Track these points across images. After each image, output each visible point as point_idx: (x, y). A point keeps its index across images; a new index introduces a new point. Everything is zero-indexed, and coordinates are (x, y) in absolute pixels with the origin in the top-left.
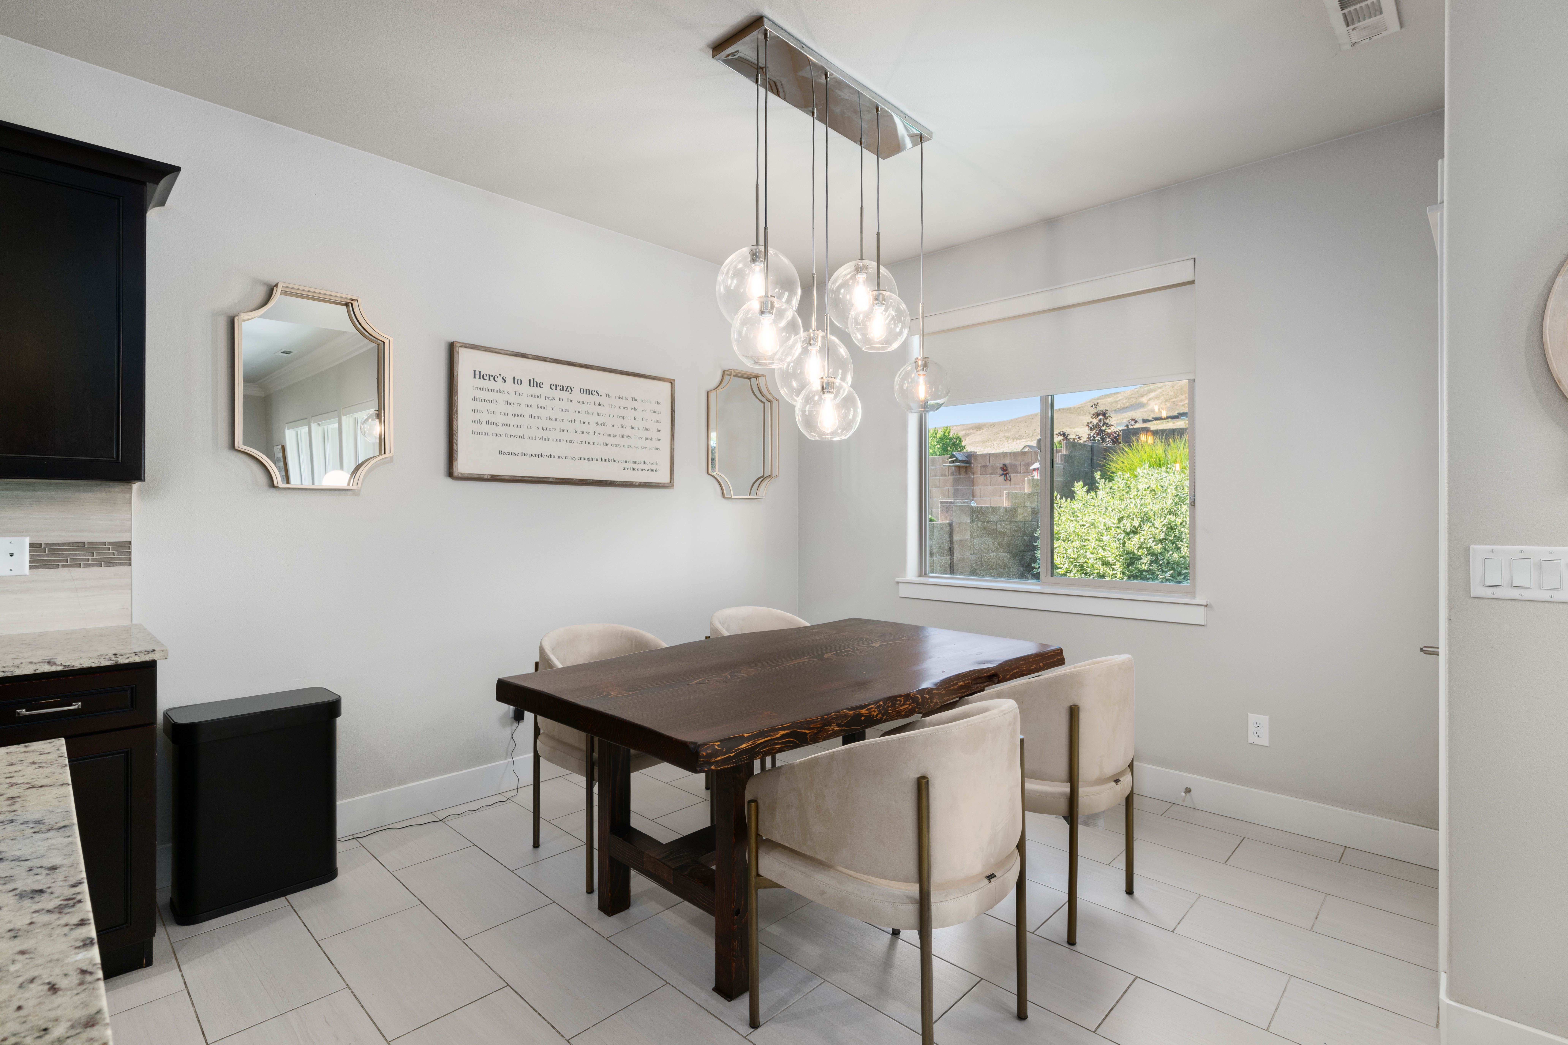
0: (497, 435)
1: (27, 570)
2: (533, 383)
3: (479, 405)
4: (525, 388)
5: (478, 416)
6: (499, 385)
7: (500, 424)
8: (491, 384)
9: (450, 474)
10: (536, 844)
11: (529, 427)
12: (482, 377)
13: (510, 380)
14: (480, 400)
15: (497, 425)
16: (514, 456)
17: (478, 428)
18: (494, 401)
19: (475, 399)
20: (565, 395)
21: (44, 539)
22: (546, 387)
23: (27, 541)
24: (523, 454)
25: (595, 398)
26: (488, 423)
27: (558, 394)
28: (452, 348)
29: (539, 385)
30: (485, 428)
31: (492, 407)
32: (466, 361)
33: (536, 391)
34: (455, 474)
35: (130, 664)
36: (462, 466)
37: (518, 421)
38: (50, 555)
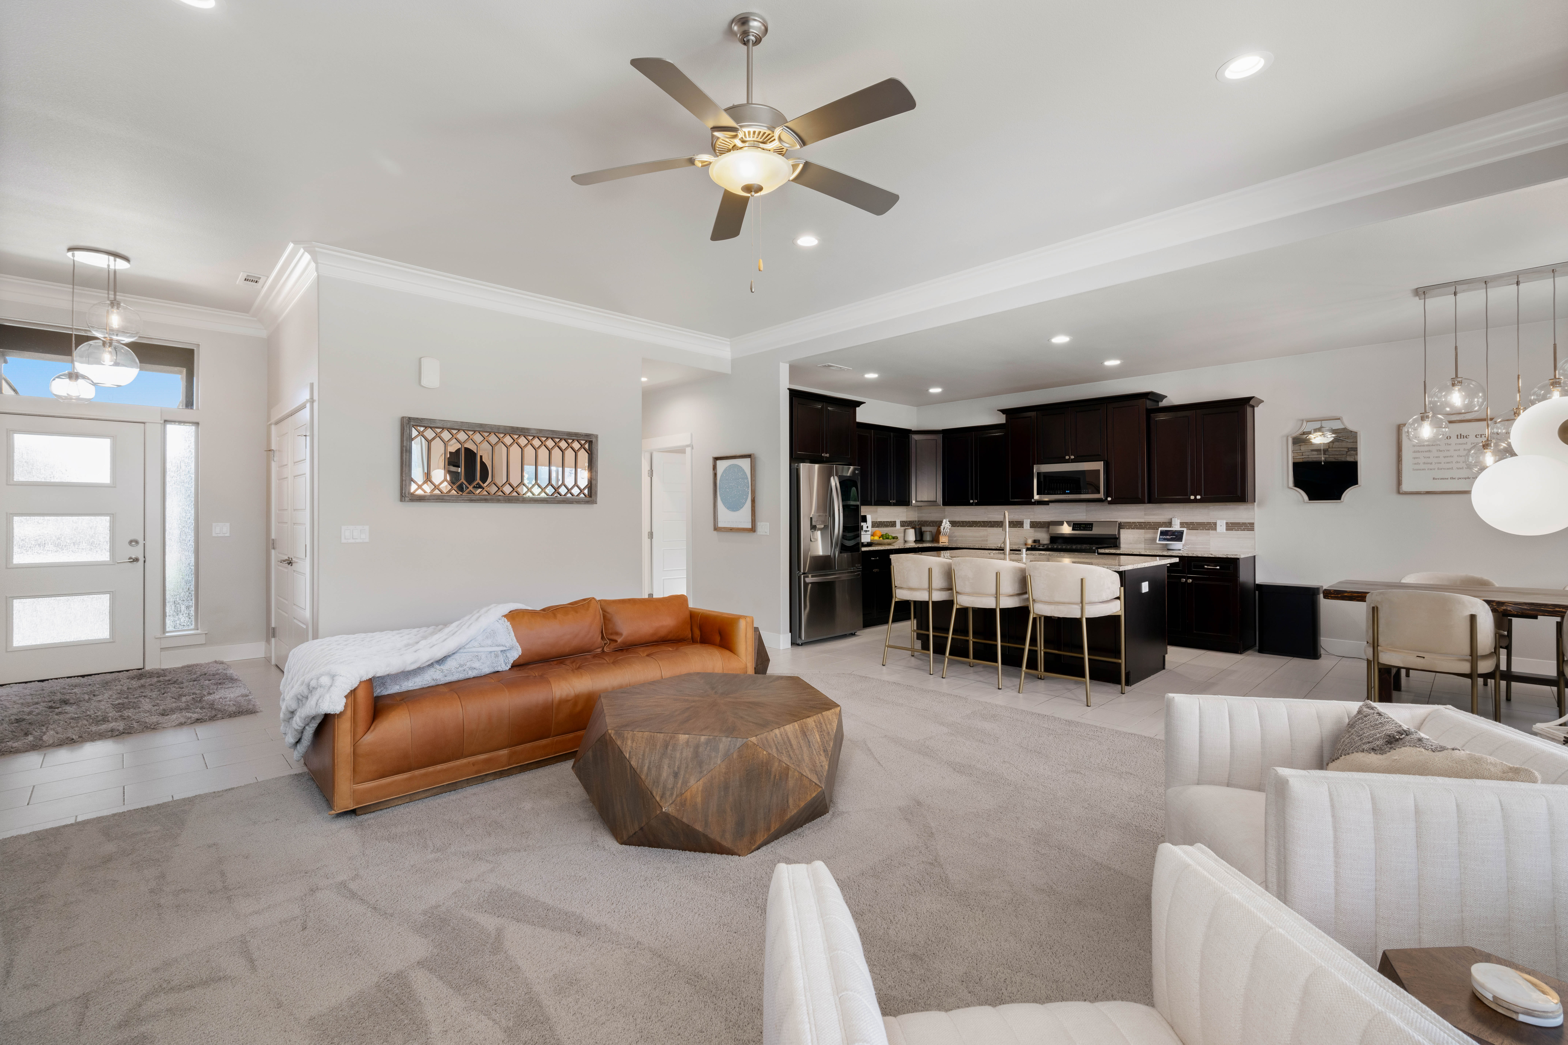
0: (1431, 469)
1: (1225, 531)
2: (1461, 436)
3: (1417, 455)
4: (1454, 440)
5: (1416, 461)
7: (1433, 463)
9: (1398, 492)
11: (1457, 462)
14: (1418, 452)
15: (1431, 464)
16: (1445, 480)
17: (1417, 467)
18: (1430, 451)
19: (1414, 452)
21: (1229, 521)
23: (1225, 522)
24: (1452, 478)
26: (1424, 463)
28: (1401, 428)
29: (1467, 437)
30: (1422, 467)
31: (1427, 454)
33: (1463, 440)
34: (1401, 492)
35: (1231, 558)
36: (1405, 487)
38: (1231, 526)
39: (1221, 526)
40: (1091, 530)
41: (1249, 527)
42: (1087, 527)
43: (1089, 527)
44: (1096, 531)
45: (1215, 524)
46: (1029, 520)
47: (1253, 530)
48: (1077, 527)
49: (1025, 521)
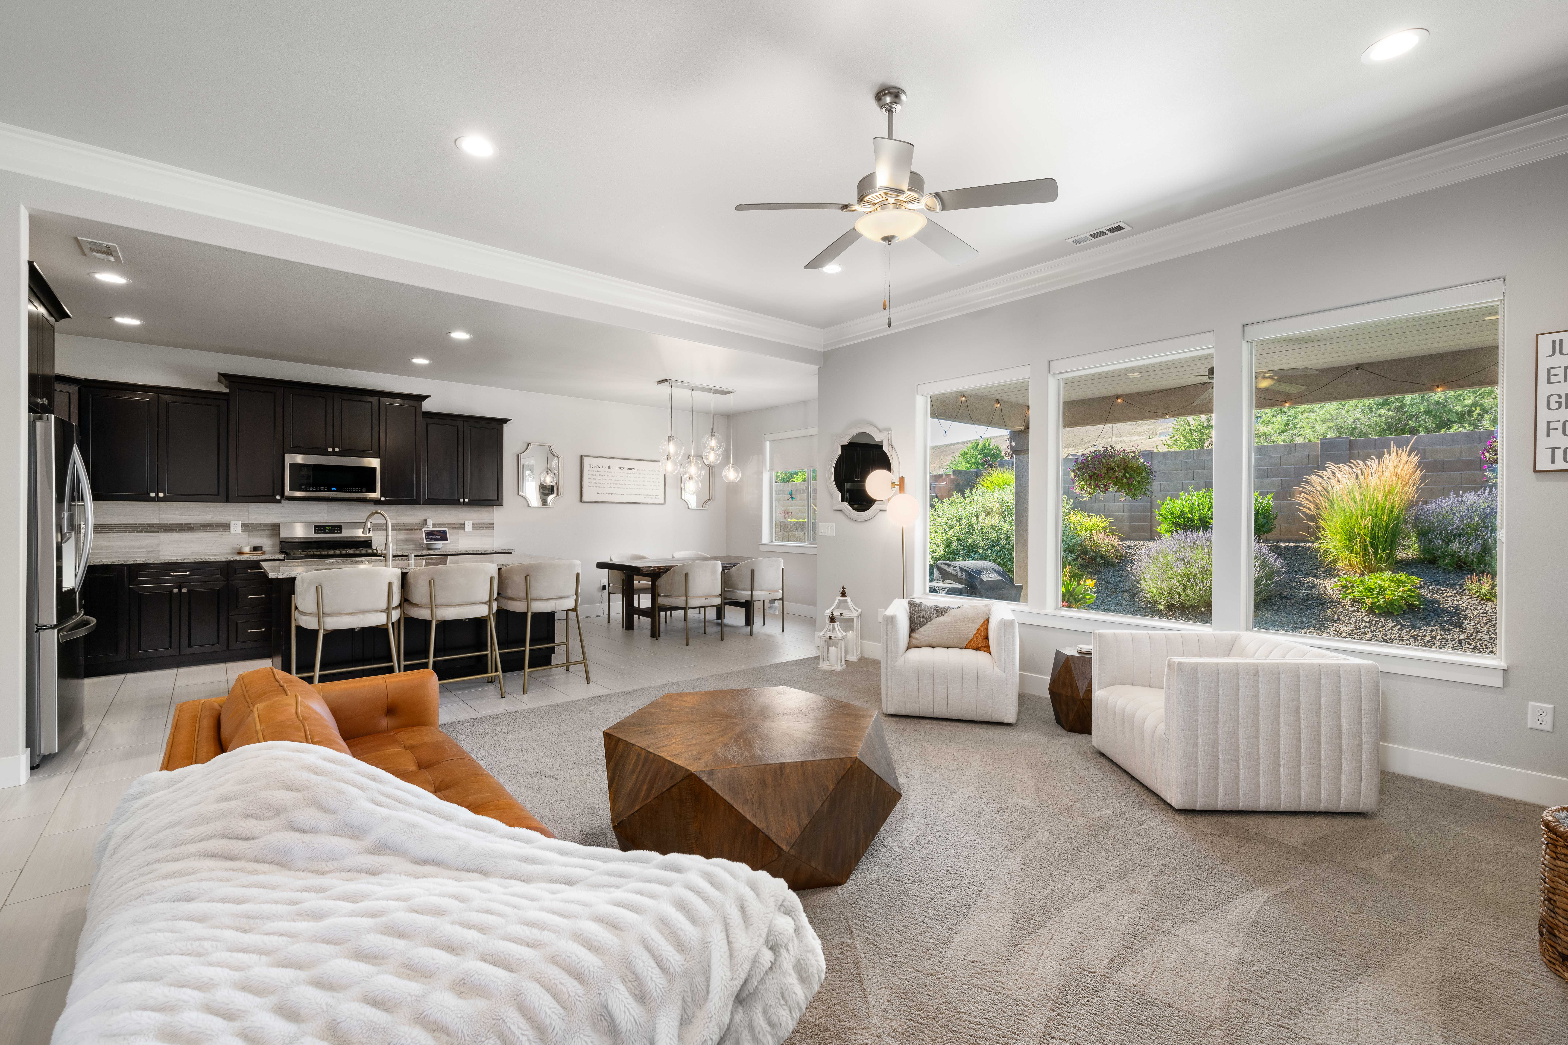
0: (597, 487)
2: (610, 467)
3: (590, 477)
4: (607, 469)
5: (590, 481)
6: (598, 469)
7: (598, 483)
8: (594, 469)
9: (581, 501)
10: (609, 622)
11: (608, 484)
12: (591, 467)
13: (601, 467)
14: (591, 475)
16: (603, 494)
17: (590, 485)
18: (596, 475)
19: (589, 475)
20: (621, 471)
21: (477, 521)
22: (614, 468)
23: (471, 522)
24: (606, 493)
25: (633, 471)
26: (594, 483)
27: (619, 470)
28: (582, 457)
29: (612, 468)
30: (592, 485)
31: (595, 477)
32: (586, 461)
33: (610, 470)
34: (583, 501)
36: (585, 498)
37: (604, 481)
38: (476, 526)
39: (468, 527)
40: (341, 532)
41: (490, 526)
42: (334, 530)
43: (337, 530)
44: (346, 533)
45: (464, 524)
46: (240, 522)
47: (493, 528)
48: (321, 530)
49: (232, 523)
